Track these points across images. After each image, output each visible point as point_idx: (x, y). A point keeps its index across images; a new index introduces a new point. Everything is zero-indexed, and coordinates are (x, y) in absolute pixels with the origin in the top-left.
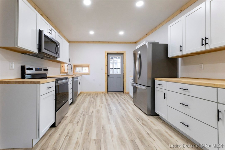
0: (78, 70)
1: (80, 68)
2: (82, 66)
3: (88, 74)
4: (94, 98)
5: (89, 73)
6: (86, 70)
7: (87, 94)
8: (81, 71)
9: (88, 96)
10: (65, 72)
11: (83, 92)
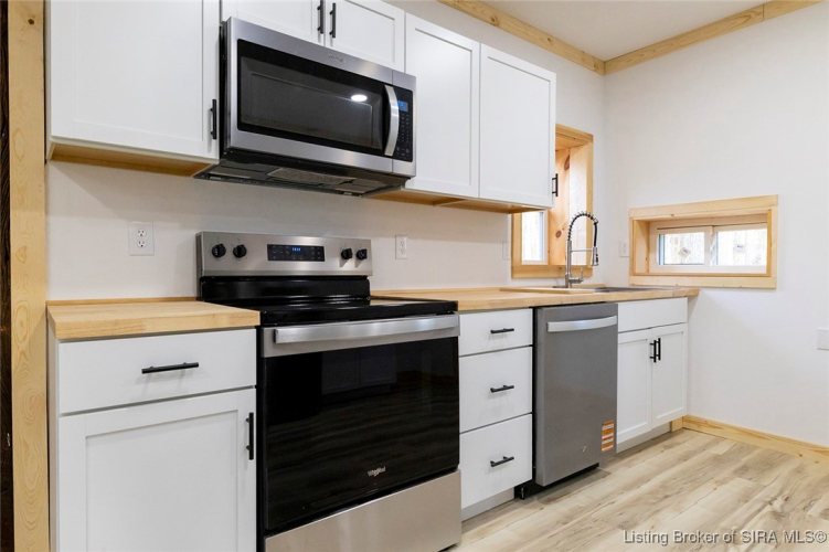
0: (679, 250)
1: (695, 240)
2: (710, 223)
3: (762, 281)
4: (777, 515)
5: (768, 275)
6: (741, 249)
7: (742, 449)
8: (701, 259)
9: (743, 471)
10: (560, 268)
11: (706, 423)
